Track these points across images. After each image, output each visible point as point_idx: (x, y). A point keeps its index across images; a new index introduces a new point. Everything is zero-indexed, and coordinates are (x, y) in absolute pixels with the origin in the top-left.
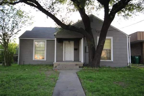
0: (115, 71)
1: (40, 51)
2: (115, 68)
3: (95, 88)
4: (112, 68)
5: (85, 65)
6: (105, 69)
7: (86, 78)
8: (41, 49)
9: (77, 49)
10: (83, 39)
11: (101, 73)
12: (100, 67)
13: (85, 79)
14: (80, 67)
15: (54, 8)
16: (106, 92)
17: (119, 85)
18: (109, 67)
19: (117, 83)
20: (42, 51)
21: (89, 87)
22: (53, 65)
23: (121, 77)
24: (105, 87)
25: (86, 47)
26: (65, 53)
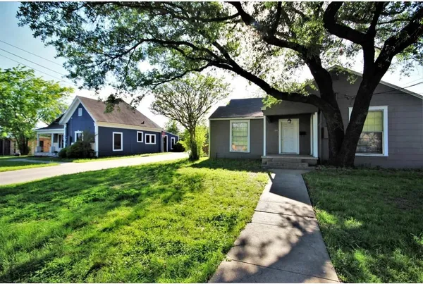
0: (391, 176)
1: (240, 137)
2: (394, 170)
3: (336, 204)
4: (383, 169)
5: (320, 161)
6: (366, 171)
7: (319, 184)
8: (242, 134)
9: (304, 134)
10: (316, 114)
11: (356, 178)
12: (354, 167)
13: (317, 186)
14: (310, 165)
15: (260, 65)
16: (359, 214)
17: (394, 205)
18: (378, 168)
19: (391, 200)
20: (244, 137)
21: (324, 200)
22: (261, 160)
23: (402, 189)
24: (359, 204)
25: (323, 129)
26: (282, 140)
